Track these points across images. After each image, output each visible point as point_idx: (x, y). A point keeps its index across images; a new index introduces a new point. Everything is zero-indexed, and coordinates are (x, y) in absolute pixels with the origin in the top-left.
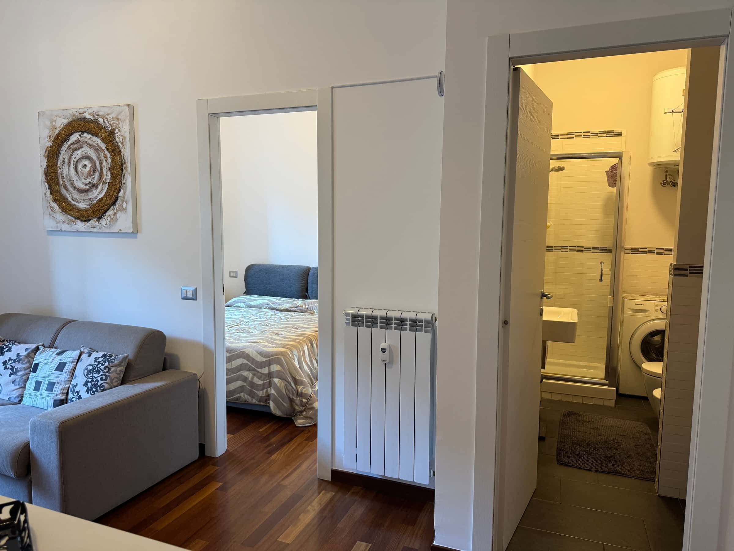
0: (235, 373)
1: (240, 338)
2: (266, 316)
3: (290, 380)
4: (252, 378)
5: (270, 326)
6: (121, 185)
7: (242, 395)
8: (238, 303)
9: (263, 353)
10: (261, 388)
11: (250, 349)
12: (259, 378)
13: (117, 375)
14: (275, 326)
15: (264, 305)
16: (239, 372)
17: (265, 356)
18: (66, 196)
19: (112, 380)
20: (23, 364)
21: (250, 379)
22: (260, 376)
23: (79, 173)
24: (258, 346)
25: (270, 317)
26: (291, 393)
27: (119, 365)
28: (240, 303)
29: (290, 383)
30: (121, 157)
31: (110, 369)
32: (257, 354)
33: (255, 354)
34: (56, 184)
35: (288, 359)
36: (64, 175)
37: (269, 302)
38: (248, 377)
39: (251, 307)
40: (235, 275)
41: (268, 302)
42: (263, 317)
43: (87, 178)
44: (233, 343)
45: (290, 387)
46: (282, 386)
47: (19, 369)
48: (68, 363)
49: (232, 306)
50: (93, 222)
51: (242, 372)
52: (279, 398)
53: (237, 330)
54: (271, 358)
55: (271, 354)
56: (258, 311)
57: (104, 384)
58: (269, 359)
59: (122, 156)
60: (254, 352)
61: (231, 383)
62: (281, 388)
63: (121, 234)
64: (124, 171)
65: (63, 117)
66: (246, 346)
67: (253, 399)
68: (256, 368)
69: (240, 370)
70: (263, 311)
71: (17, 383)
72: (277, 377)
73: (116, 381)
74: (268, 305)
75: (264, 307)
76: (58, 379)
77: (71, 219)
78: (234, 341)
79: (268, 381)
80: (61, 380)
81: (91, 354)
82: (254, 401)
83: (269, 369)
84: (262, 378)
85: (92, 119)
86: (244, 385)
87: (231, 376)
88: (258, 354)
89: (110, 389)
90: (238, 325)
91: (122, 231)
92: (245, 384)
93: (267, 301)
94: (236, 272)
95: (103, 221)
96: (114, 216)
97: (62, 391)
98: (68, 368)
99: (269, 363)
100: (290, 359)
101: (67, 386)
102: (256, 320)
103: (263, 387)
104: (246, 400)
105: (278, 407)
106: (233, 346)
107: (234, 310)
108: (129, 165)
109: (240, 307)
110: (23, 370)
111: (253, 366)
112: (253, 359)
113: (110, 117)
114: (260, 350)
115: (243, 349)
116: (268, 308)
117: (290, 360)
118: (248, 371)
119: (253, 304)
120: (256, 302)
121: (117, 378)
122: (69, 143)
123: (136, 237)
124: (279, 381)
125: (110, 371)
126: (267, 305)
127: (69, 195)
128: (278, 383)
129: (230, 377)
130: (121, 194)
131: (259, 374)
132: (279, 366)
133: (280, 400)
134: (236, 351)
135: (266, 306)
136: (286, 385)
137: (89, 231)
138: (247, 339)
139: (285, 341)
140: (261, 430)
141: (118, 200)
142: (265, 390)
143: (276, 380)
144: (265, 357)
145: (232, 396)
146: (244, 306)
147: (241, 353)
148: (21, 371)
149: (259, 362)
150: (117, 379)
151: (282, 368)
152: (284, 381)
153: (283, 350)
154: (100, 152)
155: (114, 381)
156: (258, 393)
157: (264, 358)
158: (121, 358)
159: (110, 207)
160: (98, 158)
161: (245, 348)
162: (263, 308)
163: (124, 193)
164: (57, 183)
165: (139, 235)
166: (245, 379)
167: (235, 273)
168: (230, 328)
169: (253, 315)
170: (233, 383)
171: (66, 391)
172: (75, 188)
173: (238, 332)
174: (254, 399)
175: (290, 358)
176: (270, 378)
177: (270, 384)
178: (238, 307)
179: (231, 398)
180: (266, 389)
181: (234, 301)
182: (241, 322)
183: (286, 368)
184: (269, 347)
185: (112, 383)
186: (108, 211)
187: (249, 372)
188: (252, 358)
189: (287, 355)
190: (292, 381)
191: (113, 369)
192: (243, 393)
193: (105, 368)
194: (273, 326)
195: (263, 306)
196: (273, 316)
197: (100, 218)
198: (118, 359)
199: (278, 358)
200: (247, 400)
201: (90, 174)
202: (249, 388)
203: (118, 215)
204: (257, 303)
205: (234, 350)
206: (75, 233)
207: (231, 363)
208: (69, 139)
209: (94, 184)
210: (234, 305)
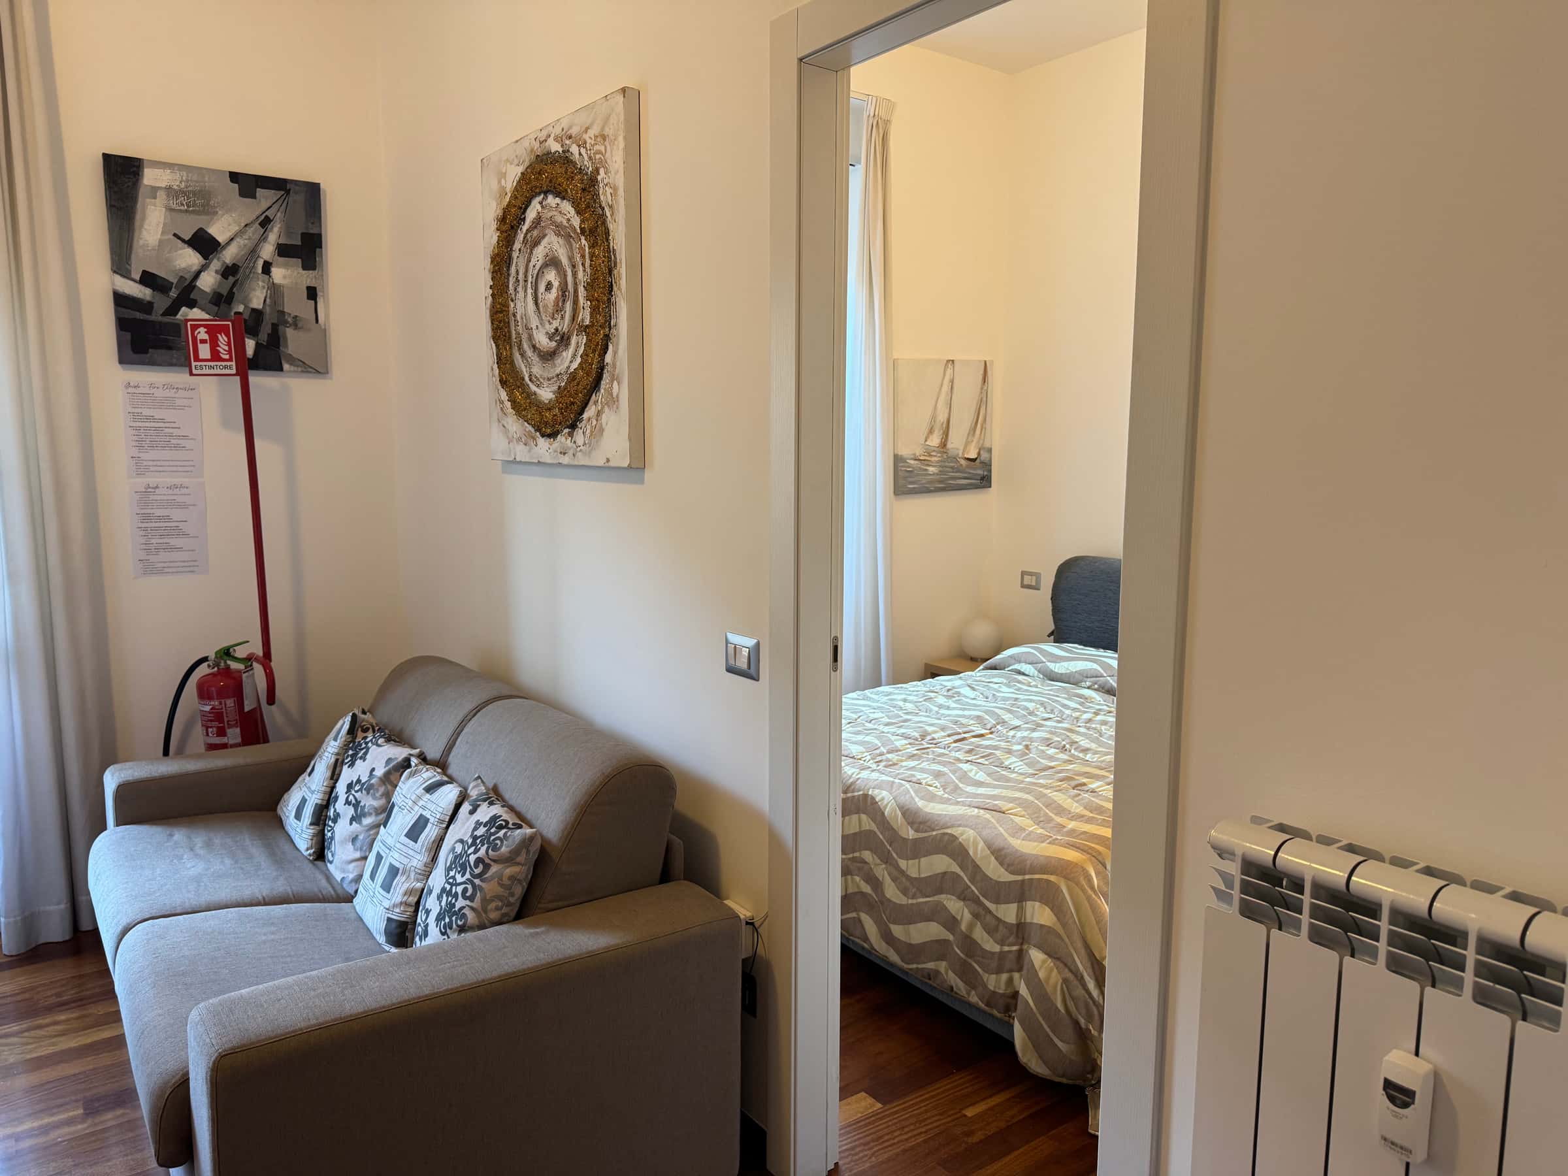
0: (927, 897)
1: (961, 785)
2: (1078, 714)
3: (1081, 965)
4: (971, 926)
5: (1073, 751)
6: (607, 330)
7: (942, 966)
8: (1020, 662)
9: (1005, 856)
10: (994, 964)
11: (971, 833)
12: (991, 931)
13: (500, 890)
14: (1088, 757)
15: (1087, 677)
16: (934, 895)
17: (1009, 865)
18: (522, 371)
19: (484, 901)
20: (375, 798)
21: (963, 927)
22: (994, 927)
23: (541, 305)
24: (997, 825)
25: (1090, 720)
26: (1083, 1011)
27: (509, 860)
28: (1026, 663)
29: (1082, 977)
30: (609, 248)
31: (487, 867)
32: (989, 852)
33: (982, 851)
34: (505, 340)
35: (1084, 891)
36: (519, 318)
37: (1102, 672)
38: (959, 918)
39: (1052, 677)
40: (1034, 584)
41: (1100, 669)
42: (1068, 716)
43: (553, 318)
44: (932, 798)
45: (1079, 992)
46: (1052, 981)
47: (366, 810)
48: (432, 820)
49: (1003, 669)
50: (563, 439)
51: (943, 896)
52: (1041, 1019)
53: (970, 751)
54: (1027, 877)
55: (1029, 862)
56: (1068, 693)
57: (467, 911)
58: (1020, 878)
59: (611, 244)
60: (981, 845)
61: (915, 923)
62: (1049, 989)
63: (607, 471)
64: (615, 288)
65: (516, 161)
66: (962, 816)
67: (970, 991)
68: (981, 898)
69: (940, 891)
70: (1080, 696)
71: (358, 844)
72: (1040, 947)
73: (497, 909)
74: (1098, 679)
75: (1088, 684)
76: (405, 861)
77: (530, 431)
78: (941, 793)
79: (1015, 948)
80: (409, 865)
81: (479, 805)
82: (974, 999)
83: (1021, 911)
84: (999, 936)
85: (560, 150)
86: (949, 940)
87: (914, 901)
88: (992, 853)
89: (482, 927)
90: (981, 736)
91: (612, 464)
92: (951, 938)
93: (1095, 666)
94: (1037, 576)
95: (579, 436)
96: (597, 420)
97: (406, 898)
98: (428, 835)
99: (1020, 893)
100: (1090, 892)
101: (419, 885)
102: (1042, 726)
103: (1000, 964)
104: (952, 988)
105: (1037, 1047)
106: (928, 810)
107: (1005, 681)
108: (623, 271)
109: (1024, 674)
110: (374, 814)
111: (973, 888)
112: (976, 867)
113: (588, 137)
114: (999, 843)
115: (952, 826)
116: (1096, 686)
117: (1089, 898)
118: (959, 898)
119: (1056, 671)
120: (1065, 664)
121: (498, 897)
122: (525, 228)
123: (642, 482)
124: (1044, 962)
125: (486, 874)
126: (1095, 679)
127: (526, 367)
128: (1041, 968)
129: (912, 904)
130: (608, 358)
131: (988, 917)
132: (1048, 910)
133: (1045, 1027)
134: (933, 830)
135: (1092, 679)
136: (1065, 981)
137: (555, 462)
138: (981, 791)
139: (1090, 821)
140: (970, 1109)
141: (604, 376)
142: (1005, 976)
143: (1036, 956)
144: (1012, 868)
145: (918, 963)
146: (1034, 673)
147: (946, 838)
148: (370, 814)
149: (991, 879)
150: (502, 901)
151: (1058, 919)
152: (1061, 965)
153: (1072, 855)
154: (573, 242)
155: (493, 905)
156: (985, 976)
157: (1006, 870)
158: (517, 840)
159: (590, 399)
160: (571, 258)
161: (959, 826)
162: (1083, 684)
163: (615, 353)
164: (507, 338)
165: (648, 474)
166: (951, 923)
167: (1034, 578)
168: (956, 742)
169: (1042, 704)
170: (921, 925)
171: (416, 899)
172: (534, 347)
173: (969, 759)
174: (973, 992)
175: (1092, 888)
176: (1020, 941)
177: (1020, 961)
178: (1020, 673)
179: (914, 966)
180: (1008, 972)
181: (1010, 657)
182: (998, 727)
183: (1071, 921)
184: (1030, 837)
185: (486, 912)
186: (587, 409)
187: (962, 903)
188: (973, 861)
189: (1082, 879)
190: (1090, 970)
191: (494, 868)
192: (944, 964)
193: (479, 861)
194: (1081, 755)
195: (1085, 679)
196: (1099, 718)
197: (573, 427)
198: (510, 839)
199: (1048, 881)
200: (955, 989)
201: (558, 309)
202: (961, 955)
203: (604, 417)
204: (1068, 669)
205: (928, 824)
206: (535, 468)
207: (917, 860)
208: (525, 218)
209: (564, 333)
210: (1008, 667)
